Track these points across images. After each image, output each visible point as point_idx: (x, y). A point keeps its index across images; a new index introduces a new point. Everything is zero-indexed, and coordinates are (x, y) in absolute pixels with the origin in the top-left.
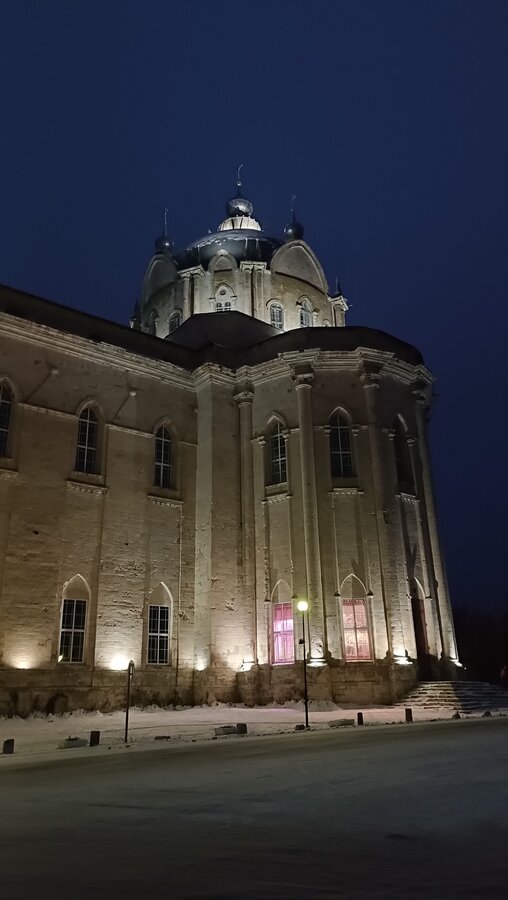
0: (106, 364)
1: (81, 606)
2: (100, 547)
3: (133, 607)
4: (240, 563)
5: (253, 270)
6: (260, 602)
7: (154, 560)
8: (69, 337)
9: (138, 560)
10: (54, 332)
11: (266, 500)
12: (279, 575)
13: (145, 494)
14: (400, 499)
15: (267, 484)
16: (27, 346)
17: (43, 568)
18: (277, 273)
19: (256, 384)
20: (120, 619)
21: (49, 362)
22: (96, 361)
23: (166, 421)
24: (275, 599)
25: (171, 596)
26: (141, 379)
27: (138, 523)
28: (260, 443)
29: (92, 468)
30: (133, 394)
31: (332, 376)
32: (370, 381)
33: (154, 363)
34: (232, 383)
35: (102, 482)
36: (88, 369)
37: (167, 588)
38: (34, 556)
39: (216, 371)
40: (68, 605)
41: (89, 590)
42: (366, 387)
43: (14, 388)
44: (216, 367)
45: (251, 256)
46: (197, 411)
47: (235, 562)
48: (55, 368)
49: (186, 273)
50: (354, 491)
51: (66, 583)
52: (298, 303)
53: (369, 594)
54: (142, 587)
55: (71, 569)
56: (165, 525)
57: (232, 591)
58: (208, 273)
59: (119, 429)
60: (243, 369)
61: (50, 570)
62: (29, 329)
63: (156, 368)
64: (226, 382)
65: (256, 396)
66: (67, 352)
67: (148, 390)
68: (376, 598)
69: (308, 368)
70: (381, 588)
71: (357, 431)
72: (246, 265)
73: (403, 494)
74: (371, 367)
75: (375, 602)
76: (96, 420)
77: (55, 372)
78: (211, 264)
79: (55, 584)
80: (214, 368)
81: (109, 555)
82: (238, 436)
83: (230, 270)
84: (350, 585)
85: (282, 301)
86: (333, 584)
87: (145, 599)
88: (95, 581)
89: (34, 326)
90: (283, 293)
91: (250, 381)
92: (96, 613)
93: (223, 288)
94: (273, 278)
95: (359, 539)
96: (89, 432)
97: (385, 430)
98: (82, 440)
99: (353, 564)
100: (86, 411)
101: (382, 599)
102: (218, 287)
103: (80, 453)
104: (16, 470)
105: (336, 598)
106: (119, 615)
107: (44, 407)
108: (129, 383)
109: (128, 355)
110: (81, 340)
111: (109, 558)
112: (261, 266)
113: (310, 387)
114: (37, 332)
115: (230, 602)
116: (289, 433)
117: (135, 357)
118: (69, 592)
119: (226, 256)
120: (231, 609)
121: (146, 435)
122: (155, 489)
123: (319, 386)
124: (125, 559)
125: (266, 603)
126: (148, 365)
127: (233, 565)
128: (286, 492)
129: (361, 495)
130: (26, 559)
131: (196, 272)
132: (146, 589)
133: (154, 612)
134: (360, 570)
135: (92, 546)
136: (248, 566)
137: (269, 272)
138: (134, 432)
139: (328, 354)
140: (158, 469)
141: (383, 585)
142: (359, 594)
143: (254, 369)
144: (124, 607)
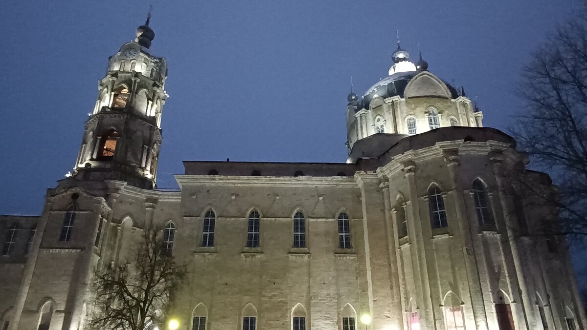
0: (304, 186)
1: (303, 321)
2: (309, 287)
3: (331, 319)
4: (391, 288)
5: (393, 102)
6: (404, 313)
7: (343, 291)
8: (281, 178)
9: (332, 291)
10: (273, 178)
11: (400, 248)
12: (411, 294)
13: (333, 254)
14: (483, 236)
15: (399, 238)
16: (263, 188)
17: (280, 302)
18: (409, 98)
19: (389, 176)
20: (325, 326)
21: (274, 193)
22: (298, 186)
23: (342, 209)
24: (411, 311)
25: (355, 311)
26: (325, 188)
27: (330, 271)
28: (394, 212)
29: (303, 245)
30: (321, 198)
31: (427, 164)
32: (451, 161)
33: (329, 178)
34: (377, 178)
35: (307, 251)
36: (295, 192)
37: (352, 307)
38: (275, 295)
39: (364, 175)
40: (296, 321)
41: (306, 311)
42: (448, 165)
43: (259, 211)
44: (363, 172)
45: (390, 94)
46: (361, 199)
47: (389, 288)
48: (278, 196)
49: (358, 115)
50: (446, 236)
51: (293, 309)
52: (426, 113)
53: (462, 304)
54: (336, 307)
55: (294, 301)
56: (348, 270)
57: (388, 306)
58: (369, 111)
59: (315, 220)
60: (378, 170)
61: (284, 302)
62: (262, 180)
63: (332, 181)
64: (372, 179)
65: (391, 183)
66: (283, 186)
67: (329, 194)
68: (467, 306)
69: (410, 162)
70: (470, 299)
71: (445, 196)
72: (389, 100)
73: (485, 232)
74: (448, 152)
75: (466, 308)
76: (303, 217)
77: (278, 198)
78: (370, 105)
79: (287, 310)
80: (361, 173)
81: (315, 291)
82: (383, 211)
83: (381, 105)
84: (450, 298)
85: (414, 114)
86: (438, 299)
87: (339, 314)
88: (309, 305)
89: (263, 178)
90: (414, 109)
91: (386, 175)
92: (310, 323)
93: (378, 117)
94: (407, 102)
95: (453, 268)
96: (300, 225)
97: (465, 192)
98: (296, 229)
99: (450, 284)
100: (297, 213)
101: (471, 306)
102: (375, 118)
103: (296, 237)
104: (262, 253)
105: (441, 307)
106: (323, 324)
107: (274, 217)
108: (318, 193)
109: (314, 178)
110: (288, 178)
111: (315, 293)
112: (397, 98)
113: (413, 173)
114: (266, 180)
115: (387, 312)
116: (406, 204)
117: (318, 178)
118: (295, 313)
119: (378, 98)
120: (388, 317)
121: (331, 220)
122: (339, 250)
123: (419, 171)
124: (325, 292)
125: (406, 312)
126: (327, 181)
127: (388, 290)
128: (407, 242)
129: (452, 238)
130: (271, 298)
131: (362, 113)
132: (339, 308)
133: (345, 321)
134: (455, 288)
135: (305, 287)
136: (395, 289)
137: (403, 99)
138: (323, 220)
139: (420, 151)
140: (341, 237)
141: (471, 297)
142: (456, 304)
143: (384, 168)
144: (326, 320)
